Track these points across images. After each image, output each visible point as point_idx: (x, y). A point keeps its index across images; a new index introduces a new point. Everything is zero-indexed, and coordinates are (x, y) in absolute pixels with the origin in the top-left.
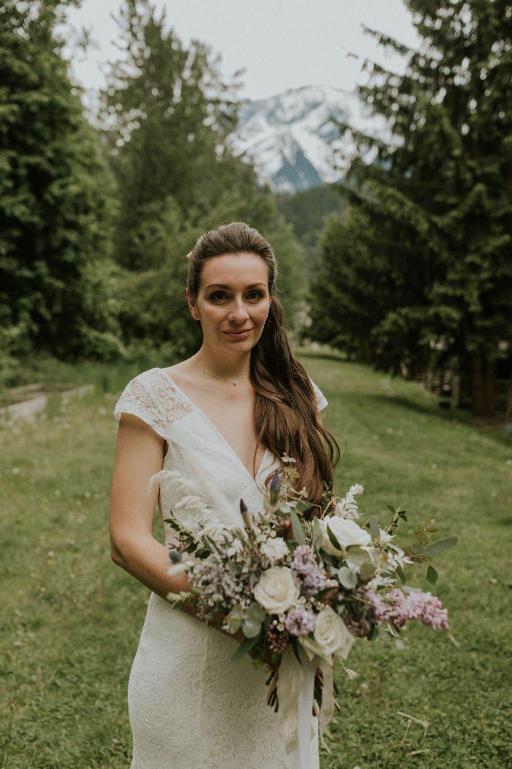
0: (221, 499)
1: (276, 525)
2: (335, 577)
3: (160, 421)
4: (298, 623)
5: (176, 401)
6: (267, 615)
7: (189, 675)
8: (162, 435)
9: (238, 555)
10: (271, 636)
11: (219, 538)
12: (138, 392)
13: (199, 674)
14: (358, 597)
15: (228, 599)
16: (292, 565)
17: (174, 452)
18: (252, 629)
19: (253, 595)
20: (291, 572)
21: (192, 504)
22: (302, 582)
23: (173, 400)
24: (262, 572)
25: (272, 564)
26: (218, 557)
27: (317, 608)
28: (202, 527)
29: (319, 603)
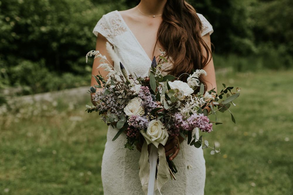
3: (111, 35)
5: (120, 26)
7: (119, 158)
8: (111, 42)
13: (123, 158)
23: (118, 25)
27: (151, 118)
29: (152, 116)
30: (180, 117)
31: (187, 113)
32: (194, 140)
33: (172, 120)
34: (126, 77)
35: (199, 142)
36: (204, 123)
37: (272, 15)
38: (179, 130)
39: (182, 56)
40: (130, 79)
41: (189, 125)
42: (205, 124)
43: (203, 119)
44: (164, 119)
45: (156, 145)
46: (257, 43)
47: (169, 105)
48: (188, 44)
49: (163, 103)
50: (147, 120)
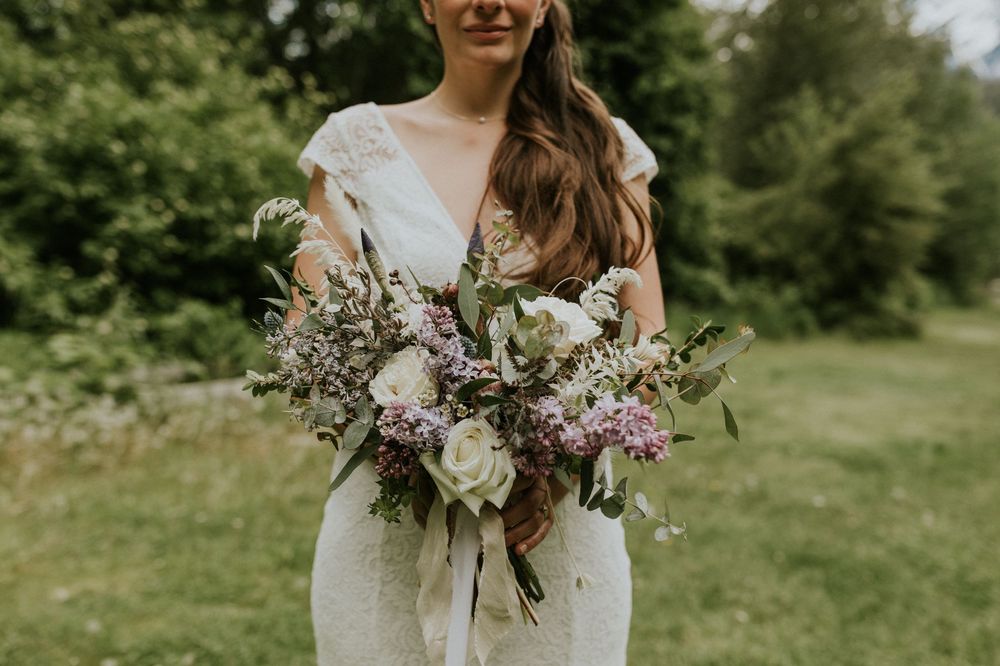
3: (349, 170)
5: (379, 144)
7: (361, 548)
13: (376, 548)
18: (356, 438)
19: (368, 386)
23: (373, 141)
29: (461, 405)
30: (558, 411)
31: (580, 396)
32: (602, 492)
33: (527, 420)
34: (379, 280)
35: (617, 500)
36: (641, 430)
37: (767, 219)
38: (551, 457)
39: (562, 234)
40: (392, 283)
41: (587, 436)
42: (644, 431)
43: (635, 415)
44: (501, 416)
45: (474, 505)
46: (733, 279)
47: (518, 368)
48: (582, 200)
49: (500, 367)
50: (445, 419)
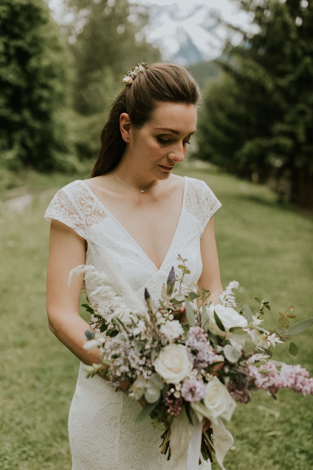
0: (128, 288)
1: (173, 311)
2: (221, 353)
3: (80, 224)
4: (192, 391)
5: (94, 208)
6: (165, 384)
7: (109, 418)
8: (82, 236)
9: (142, 334)
10: (169, 401)
11: (126, 320)
12: (63, 201)
14: (241, 370)
15: (133, 370)
16: (187, 343)
17: (92, 249)
18: (153, 395)
19: (153, 367)
20: (186, 348)
21: (105, 293)
22: (195, 357)
23: (90, 207)
24: (161, 348)
25: (170, 342)
26: (126, 336)
27: (207, 379)
28: (112, 311)
